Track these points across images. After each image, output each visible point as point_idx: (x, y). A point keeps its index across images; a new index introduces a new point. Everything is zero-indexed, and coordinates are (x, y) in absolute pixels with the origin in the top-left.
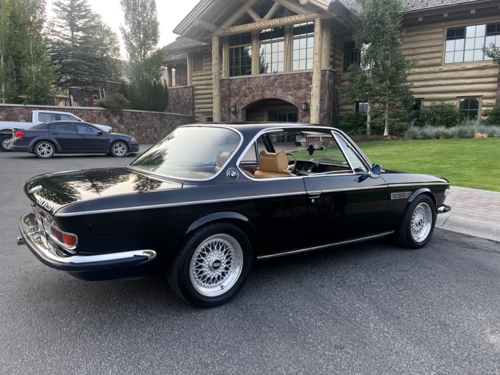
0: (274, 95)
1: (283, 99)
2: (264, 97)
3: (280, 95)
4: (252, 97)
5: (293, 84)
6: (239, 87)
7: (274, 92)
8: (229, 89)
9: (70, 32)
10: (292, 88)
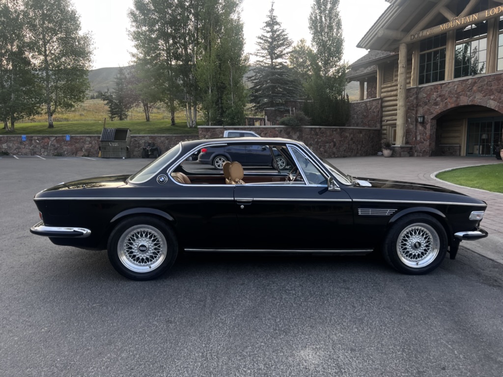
0: (472, 101)
1: (482, 105)
2: (459, 104)
3: (479, 101)
4: (444, 105)
5: (496, 87)
6: (429, 95)
7: (471, 98)
8: (417, 98)
9: (270, 60)
10: (495, 92)
